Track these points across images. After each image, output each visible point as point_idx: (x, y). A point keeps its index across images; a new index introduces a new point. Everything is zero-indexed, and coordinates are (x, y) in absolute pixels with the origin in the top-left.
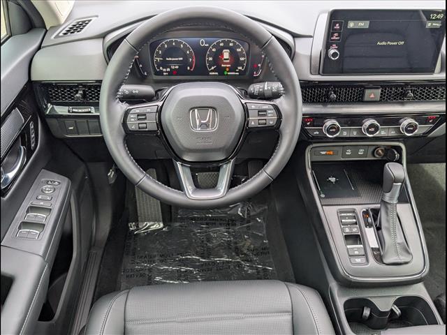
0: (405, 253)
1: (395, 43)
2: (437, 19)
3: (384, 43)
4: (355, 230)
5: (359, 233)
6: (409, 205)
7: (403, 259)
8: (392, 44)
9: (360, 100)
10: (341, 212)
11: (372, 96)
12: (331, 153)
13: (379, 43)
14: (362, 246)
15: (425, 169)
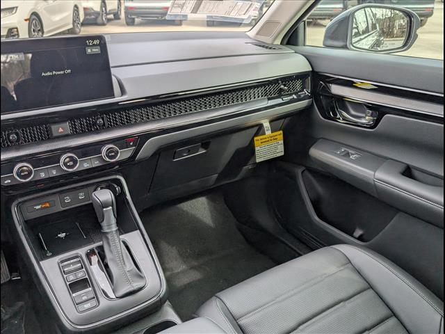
0: (138, 279)
1: (62, 72)
2: (94, 45)
3: (49, 74)
4: (81, 275)
5: (87, 277)
6: (138, 231)
7: (136, 285)
8: (59, 73)
9: (50, 138)
10: (62, 262)
11: (61, 130)
12: (48, 205)
13: (43, 74)
14: (90, 289)
15: (185, 209)
